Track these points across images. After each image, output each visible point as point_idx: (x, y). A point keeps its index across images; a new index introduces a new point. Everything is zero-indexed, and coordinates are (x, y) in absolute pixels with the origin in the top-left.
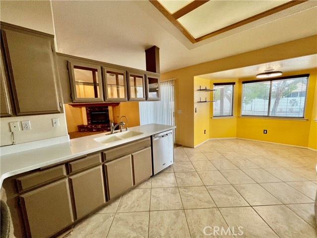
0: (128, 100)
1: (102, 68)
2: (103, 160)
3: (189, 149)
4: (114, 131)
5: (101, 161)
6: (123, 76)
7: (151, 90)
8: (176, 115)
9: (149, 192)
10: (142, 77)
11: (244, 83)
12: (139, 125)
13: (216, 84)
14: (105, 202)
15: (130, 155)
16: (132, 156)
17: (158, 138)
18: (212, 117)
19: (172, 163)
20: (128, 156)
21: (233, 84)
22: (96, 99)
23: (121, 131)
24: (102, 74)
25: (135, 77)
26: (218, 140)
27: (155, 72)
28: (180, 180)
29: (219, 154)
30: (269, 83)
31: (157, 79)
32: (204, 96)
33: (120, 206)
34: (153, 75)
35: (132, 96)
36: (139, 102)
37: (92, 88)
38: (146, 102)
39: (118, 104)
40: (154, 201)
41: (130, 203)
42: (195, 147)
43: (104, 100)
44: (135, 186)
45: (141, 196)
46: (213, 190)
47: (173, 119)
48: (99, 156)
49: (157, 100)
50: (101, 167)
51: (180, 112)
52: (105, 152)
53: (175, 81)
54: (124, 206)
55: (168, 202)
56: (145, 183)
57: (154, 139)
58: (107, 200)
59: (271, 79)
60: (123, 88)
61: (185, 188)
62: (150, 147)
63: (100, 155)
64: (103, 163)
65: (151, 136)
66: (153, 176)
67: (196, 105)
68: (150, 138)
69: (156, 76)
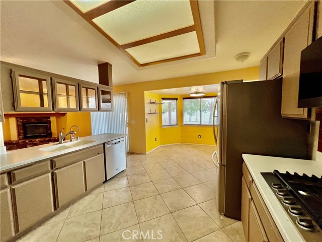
0: (80, 110)
1: (51, 79)
2: (52, 168)
3: (142, 155)
4: (63, 141)
5: (50, 169)
6: (74, 87)
7: (104, 101)
8: (129, 124)
9: (102, 195)
10: (95, 89)
11: (184, 99)
12: (91, 135)
13: (163, 99)
14: (53, 210)
15: (82, 162)
16: (84, 163)
17: (111, 145)
18: (161, 126)
19: (125, 168)
20: (80, 162)
21: (177, 99)
22: (42, 108)
23: (71, 141)
24: (51, 84)
25: (87, 89)
26: (167, 146)
27: (108, 85)
28: (132, 181)
29: (166, 157)
30: (199, 100)
31: (110, 92)
32: (154, 108)
33: (70, 213)
34: (106, 88)
35: (84, 106)
36: (91, 113)
37: (38, 96)
38: (99, 113)
39: (64, 114)
40: (106, 201)
41: (81, 208)
42: (147, 153)
43: (53, 110)
44: (87, 192)
45: (94, 200)
46: (157, 183)
47: (127, 129)
48: (47, 164)
49: (111, 111)
50: (50, 175)
51: (133, 122)
52: (54, 159)
53: (128, 94)
54: (74, 211)
55: (120, 198)
56: (98, 189)
57: (107, 146)
58: (55, 209)
59: (201, 97)
60: (74, 98)
61: (135, 186)
62: (103, 154)
63: (49, 162)
64: (52, 171)
65: (104, 144)
66: (106, 181)
67: (147, 116)
68: (102, 145)
69: (109, 89)
